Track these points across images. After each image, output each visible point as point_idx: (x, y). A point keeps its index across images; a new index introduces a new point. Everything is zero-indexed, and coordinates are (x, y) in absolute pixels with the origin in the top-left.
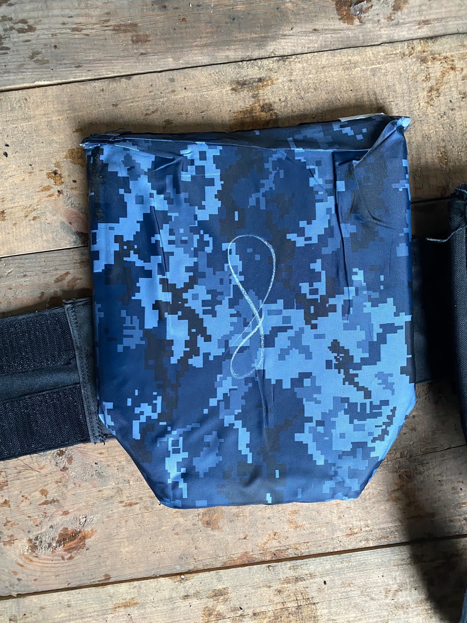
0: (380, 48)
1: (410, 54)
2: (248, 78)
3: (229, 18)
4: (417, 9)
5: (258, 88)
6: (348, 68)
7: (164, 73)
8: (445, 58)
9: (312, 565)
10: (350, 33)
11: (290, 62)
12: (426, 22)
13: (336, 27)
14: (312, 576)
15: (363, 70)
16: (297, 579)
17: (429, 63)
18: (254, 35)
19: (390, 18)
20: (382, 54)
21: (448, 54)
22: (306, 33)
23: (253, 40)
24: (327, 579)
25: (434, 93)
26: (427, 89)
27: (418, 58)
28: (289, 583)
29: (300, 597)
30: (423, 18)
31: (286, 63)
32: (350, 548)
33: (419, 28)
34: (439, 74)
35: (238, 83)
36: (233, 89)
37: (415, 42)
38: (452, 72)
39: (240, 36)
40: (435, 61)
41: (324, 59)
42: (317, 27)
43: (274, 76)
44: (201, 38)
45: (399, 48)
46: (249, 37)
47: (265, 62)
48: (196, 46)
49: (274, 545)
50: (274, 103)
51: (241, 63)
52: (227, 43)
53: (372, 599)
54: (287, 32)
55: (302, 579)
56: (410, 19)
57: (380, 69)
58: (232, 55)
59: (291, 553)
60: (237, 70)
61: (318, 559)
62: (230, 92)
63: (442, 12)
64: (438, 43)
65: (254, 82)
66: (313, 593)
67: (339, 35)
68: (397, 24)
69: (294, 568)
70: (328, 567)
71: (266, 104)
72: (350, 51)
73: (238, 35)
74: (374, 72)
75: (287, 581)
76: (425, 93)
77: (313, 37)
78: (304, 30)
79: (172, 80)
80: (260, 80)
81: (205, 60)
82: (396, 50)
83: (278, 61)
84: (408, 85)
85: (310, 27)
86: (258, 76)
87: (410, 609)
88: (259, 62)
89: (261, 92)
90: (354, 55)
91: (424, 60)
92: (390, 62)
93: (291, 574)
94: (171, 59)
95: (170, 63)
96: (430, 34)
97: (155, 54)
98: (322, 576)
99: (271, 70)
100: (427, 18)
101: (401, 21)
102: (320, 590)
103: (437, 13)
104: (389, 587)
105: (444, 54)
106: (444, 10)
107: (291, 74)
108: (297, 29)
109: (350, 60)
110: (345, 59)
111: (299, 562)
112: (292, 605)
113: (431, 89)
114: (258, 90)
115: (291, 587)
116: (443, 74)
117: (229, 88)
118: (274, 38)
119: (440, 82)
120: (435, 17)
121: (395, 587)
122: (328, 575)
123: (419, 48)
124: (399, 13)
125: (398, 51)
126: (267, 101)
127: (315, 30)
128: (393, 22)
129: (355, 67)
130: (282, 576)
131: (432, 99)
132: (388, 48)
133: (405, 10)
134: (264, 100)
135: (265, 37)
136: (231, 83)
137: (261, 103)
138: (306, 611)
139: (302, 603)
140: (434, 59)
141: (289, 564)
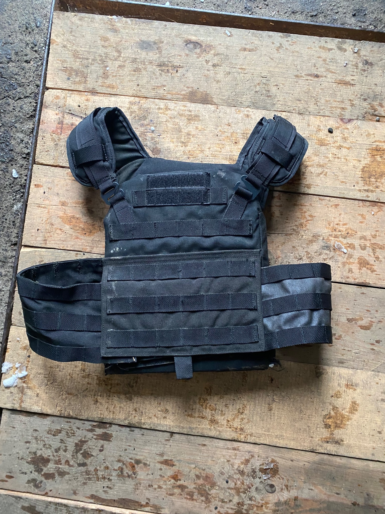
0: (262, 442)
1: (247, 435)
2: (334, 445)
3: (335, 480)
4: (237, 457)
5: (330, 438)
6: (281, 436)
7: (377, 459)
8: (230, 428)
9: (359, 196)
10: (275, 454)
11: (310, 447)
12: (234, 449)
13: (281, 459)
14: (360, 191)
15: (273, 433)
16: (367, 191)
17: (239, 427)
18: (325, 467)
19: (253, 456)
20: (262, 439)
21: (228, 429)
22: (298, 461)
23: (325, 464)
24: (353, 188)
25: (241, 411)
26: (244, 414)
27: (244, 432)
28: (372, 190)
29: (368, 182)
30: (236, 452)
31: (312, 448)
32: (339, 199)
33: (239, 447)
34: (236, 420)
35: (339, 444)
36: (343, 441)
37: (243, 440)
38: (229, 419)
39: (332, 468)
40: (236, 427)
41: (292, 445)
42: (291, 462)
43: (320, 442)
44: (352, 473)
45: (252, 440)
46: (327, 467)
47: (323, 451)
48: (356, 469)
49: (375, 209)
50: (323, 428)
51: (336, 454)
52: (339, 467)
53: (334, 173)
54: (307, 464)
55: (365, 190)
56: (242, 453)
57: (265, 431)
58: (338, 459)
59: (368, 204)
60: (338, 451)
61: (355, 197)
62: (345, 440)
63: (224, 452)
64: (232, 437)
65: (331, 442)
66: (361, 183)
67: (281, 455)
68: (249, 452)
69: (368, 196)
70: (351, 193)
71: (327, 428)
72: (278, 445)
73: (333, 469)
74: (268, 430)
75: (372, 191)
76: (245, 412)
77: (294, 457)
78: (298, 463)
79: (373, 455)
80: (328, 442)
81: (353, 461)
82: (254, 439)
83: (316, 450)
84: (253, 418)
85: (295, 463)
86: (328, 444)
87: (317, 164)
88: (326, 452)
89: (329, 436)
90: (276, 442)
91: (242, 429)
92: (259, 434)
93: (370, 194)
94: (371, 466)
95: (371, 464)
96: (234, 443)
97: (379, 471)
98: (355, 189)
99: (321, 446)
100: (233, 451)
101: (247, 453)
102: (358, 183)
103: (228, 452)
104: (324, 176)
105: (230, 430)
106: (224, 453)
107: (311, 441)
108: (301, 464)
109: (279, 440)
110: (281, 441)
111: (364, 199)
112: (373, 180)
113: (242, 413)
114: (330, 437)
115: (371, 188)
116: (234, 419)
117: (345, 442)
118: (314, 462)
119: (237, 416)
120: (230, 451)
121: (321, 176)
122: (352, 189)
123: (242, 436)
124: (247, 458)
125: (253, 438)
126: (327, 430)
127: (292, 461)
128: (251, 454)
129: (277, 435)
130: (374, 194)
131: (243, 408)
132: (258, 441)
133: (243, 458)
134: (328, 431)
135: (319, 464)
136: (343, 445)
137: (330, 430)
138: (367, 175)
139: (367, 179)
140: (236, 429)
141: (369, 199)
